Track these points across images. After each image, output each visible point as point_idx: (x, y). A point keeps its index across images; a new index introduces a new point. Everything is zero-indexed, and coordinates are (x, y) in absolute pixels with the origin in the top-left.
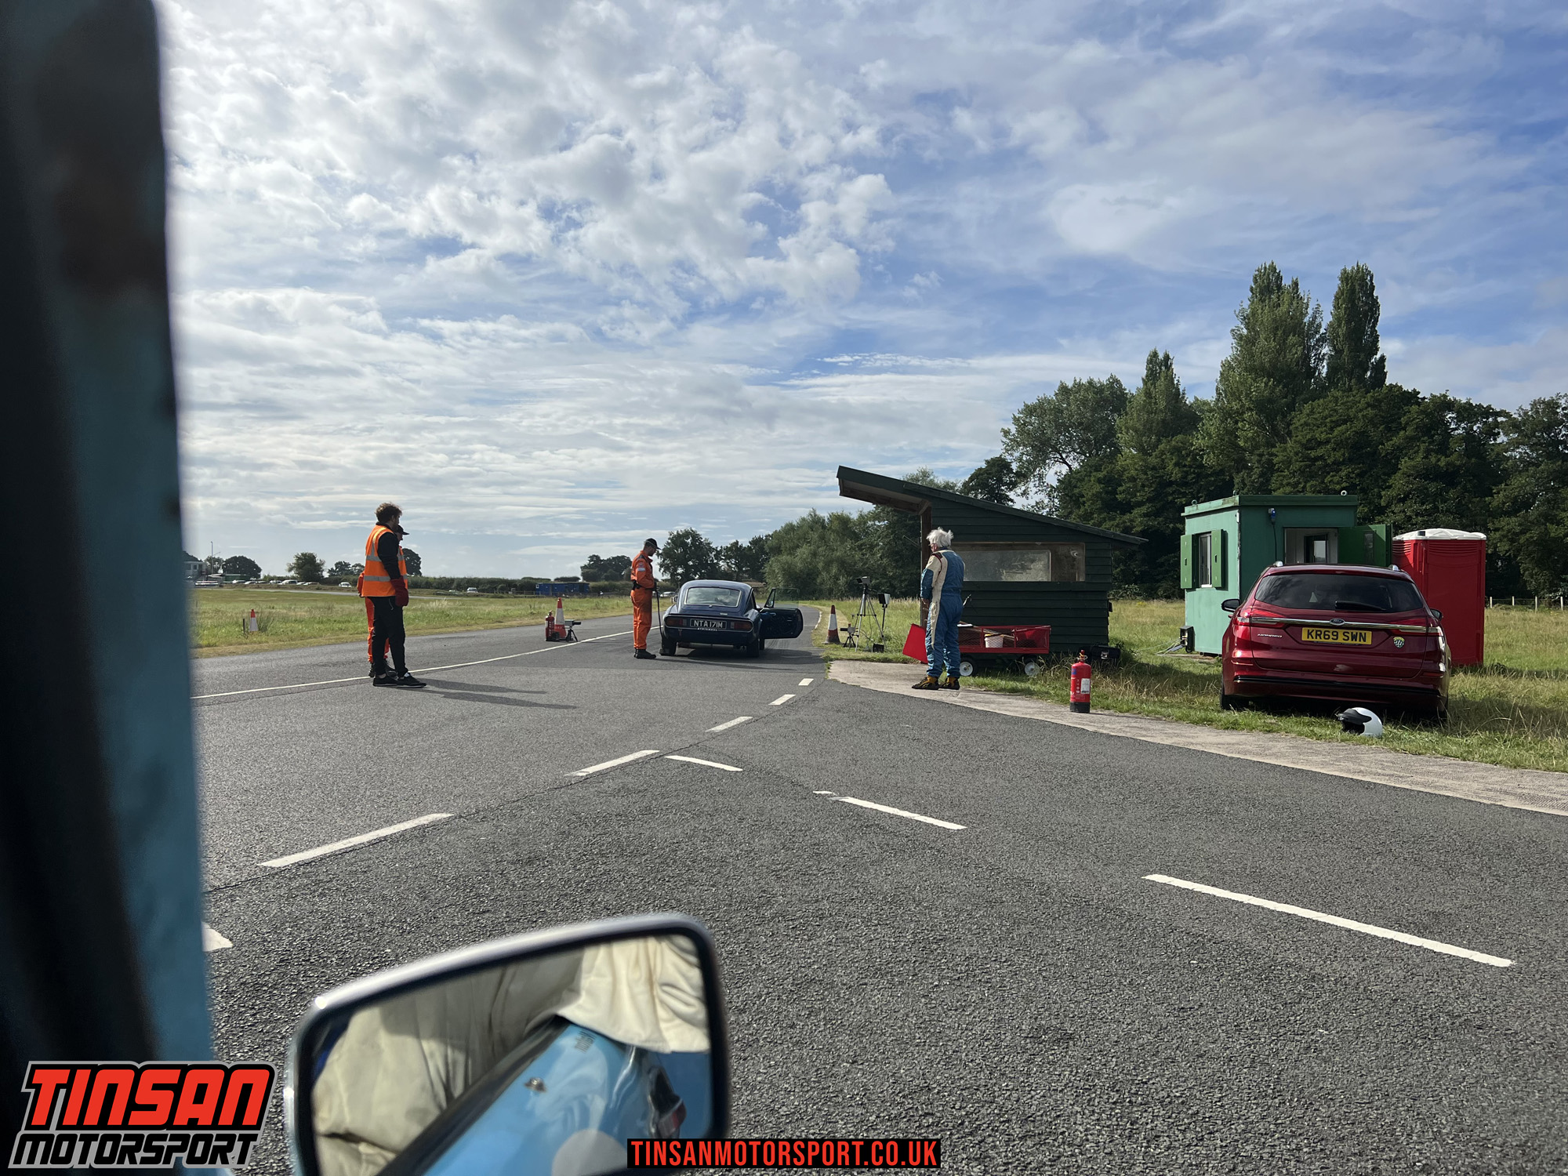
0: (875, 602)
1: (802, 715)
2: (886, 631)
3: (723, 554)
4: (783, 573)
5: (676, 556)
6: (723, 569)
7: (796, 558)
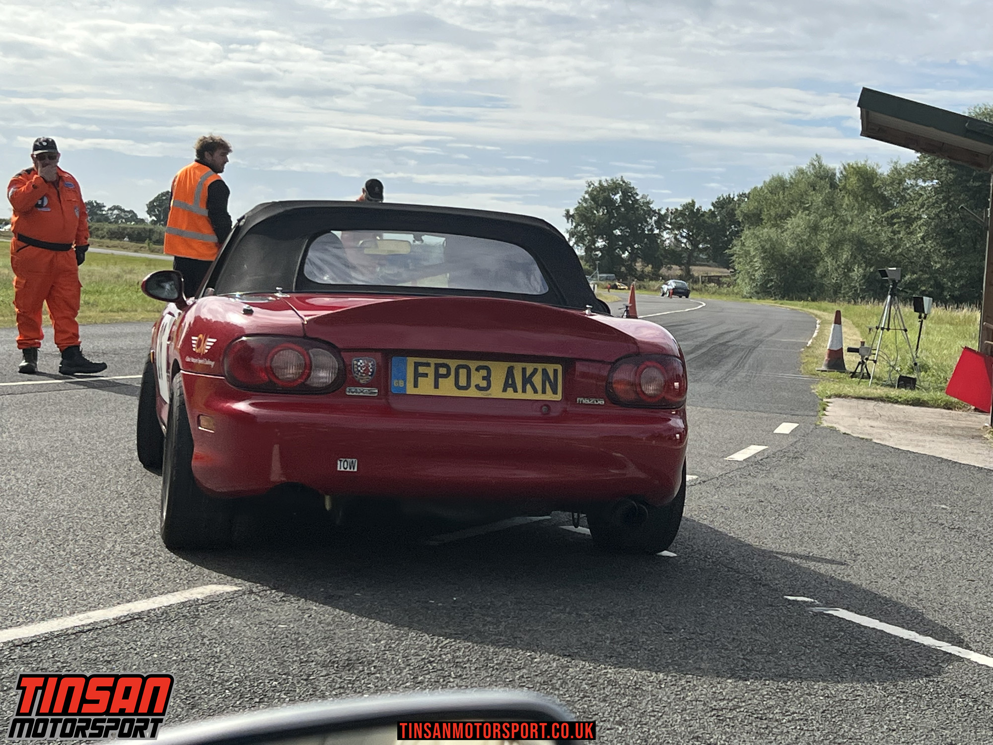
0: (908, 310)
1: (776, 478)
2: (923, 356)
3: (669, 220)
4: (762, 255)
5: (594, 220)
6: (667, 245)
7: (785, 233)
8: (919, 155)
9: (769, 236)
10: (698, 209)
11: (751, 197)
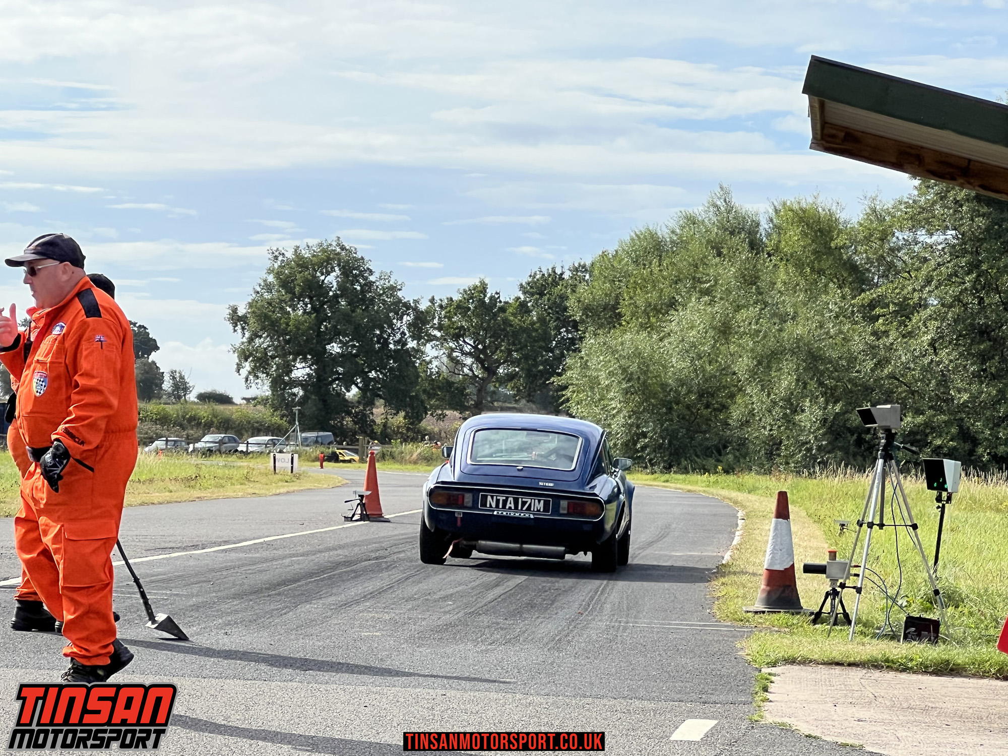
0: (916, 485)
2: (948, 577)
3: (436, 321)
4: (624, 386)
5: (287, 325)
6: (435, 370)
7: (666, 341)
8: (917, 182)
9: (637, 349)
10: (491, 298)
11: (596, 272)
